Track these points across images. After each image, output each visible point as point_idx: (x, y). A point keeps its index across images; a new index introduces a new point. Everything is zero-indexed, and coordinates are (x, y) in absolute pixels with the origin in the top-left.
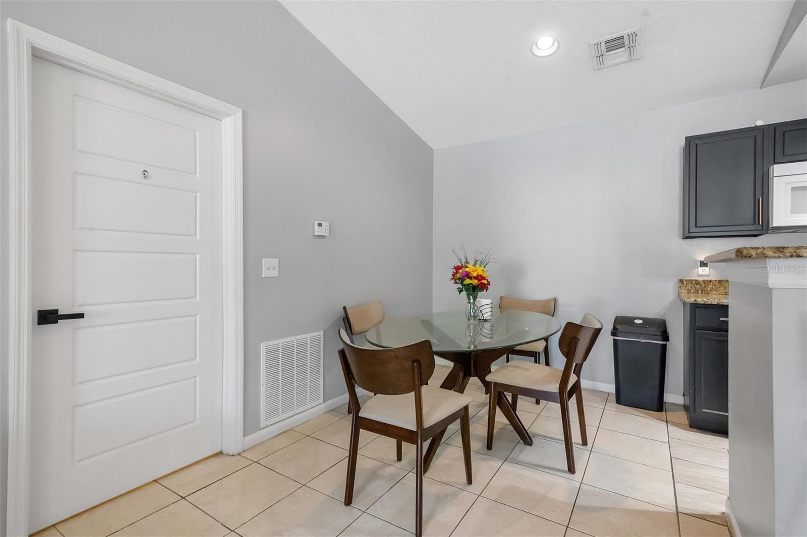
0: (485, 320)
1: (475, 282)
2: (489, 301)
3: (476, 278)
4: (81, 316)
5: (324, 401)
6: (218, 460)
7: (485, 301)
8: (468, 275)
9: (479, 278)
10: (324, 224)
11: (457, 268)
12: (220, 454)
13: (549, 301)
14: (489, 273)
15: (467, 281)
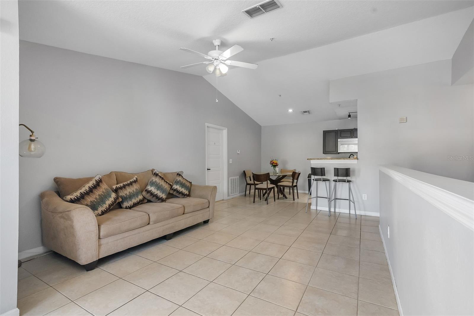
0: (277, 173)
1: (275, 164)
2: (278, 169)
3: (275, 163)
4: (210, 169)
5: (239, 193)
6: (223, 201)
7: (277, 169)
8: (274, 163)
9: (276, 163)
10: (239, 151)
11: (271, 161)
12: (223, 200)
13: (294, 170)
14: (279, 162)
15: (273, 164)
